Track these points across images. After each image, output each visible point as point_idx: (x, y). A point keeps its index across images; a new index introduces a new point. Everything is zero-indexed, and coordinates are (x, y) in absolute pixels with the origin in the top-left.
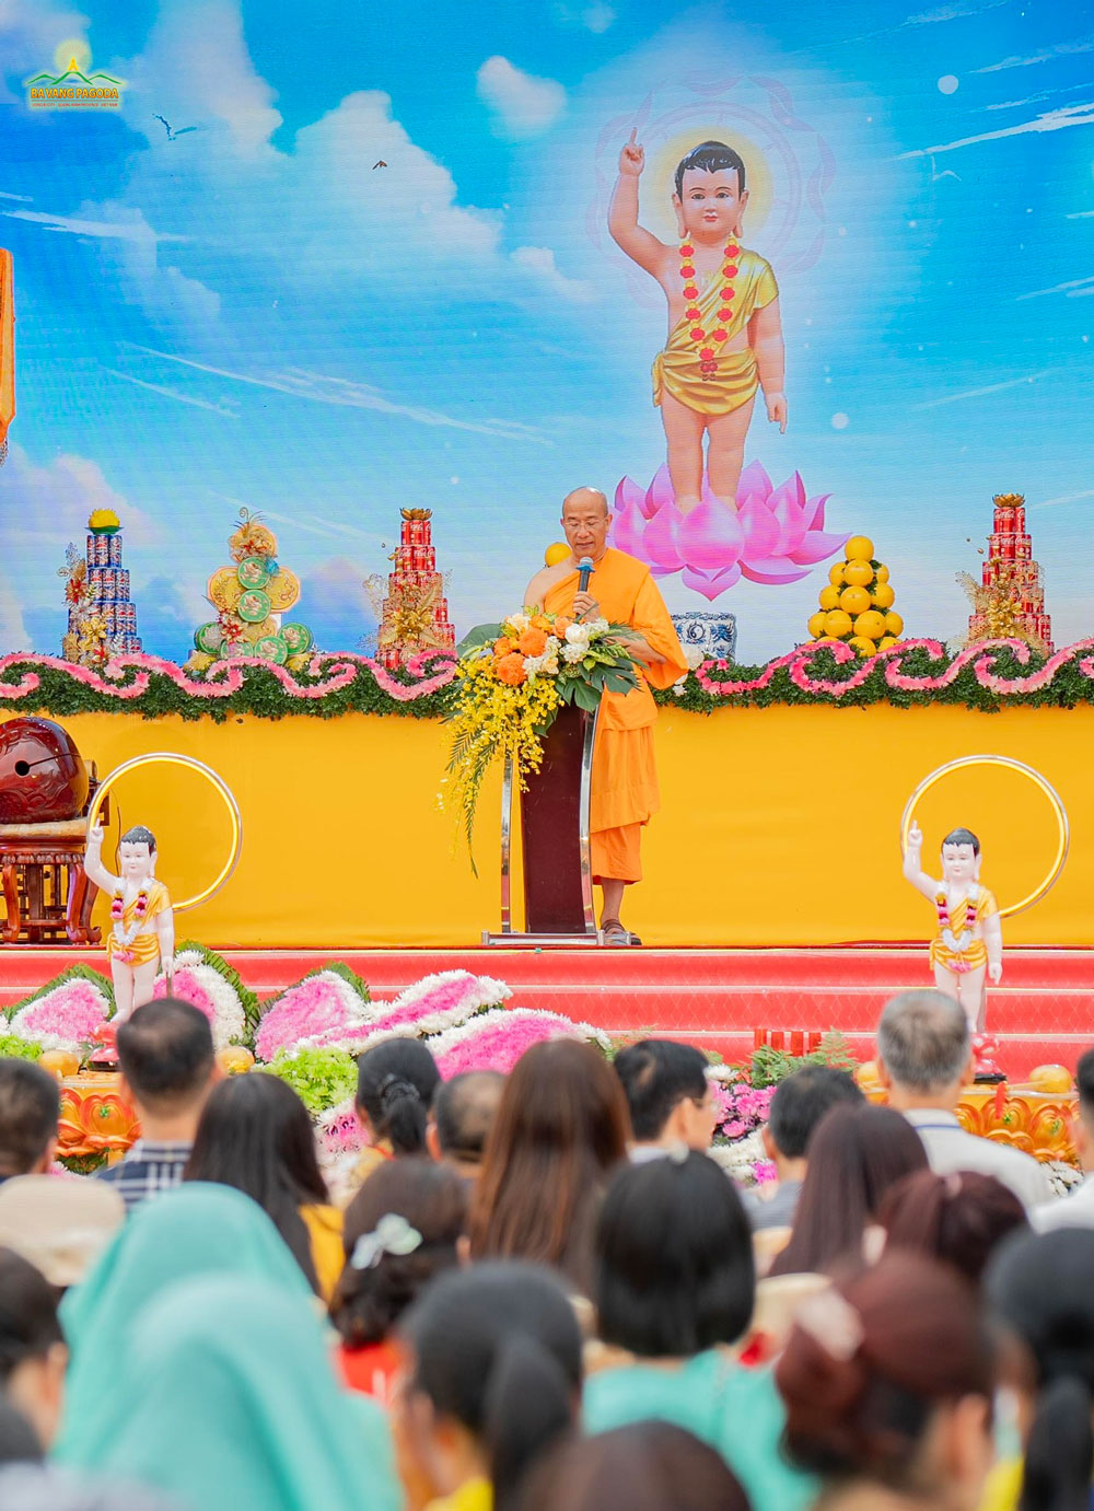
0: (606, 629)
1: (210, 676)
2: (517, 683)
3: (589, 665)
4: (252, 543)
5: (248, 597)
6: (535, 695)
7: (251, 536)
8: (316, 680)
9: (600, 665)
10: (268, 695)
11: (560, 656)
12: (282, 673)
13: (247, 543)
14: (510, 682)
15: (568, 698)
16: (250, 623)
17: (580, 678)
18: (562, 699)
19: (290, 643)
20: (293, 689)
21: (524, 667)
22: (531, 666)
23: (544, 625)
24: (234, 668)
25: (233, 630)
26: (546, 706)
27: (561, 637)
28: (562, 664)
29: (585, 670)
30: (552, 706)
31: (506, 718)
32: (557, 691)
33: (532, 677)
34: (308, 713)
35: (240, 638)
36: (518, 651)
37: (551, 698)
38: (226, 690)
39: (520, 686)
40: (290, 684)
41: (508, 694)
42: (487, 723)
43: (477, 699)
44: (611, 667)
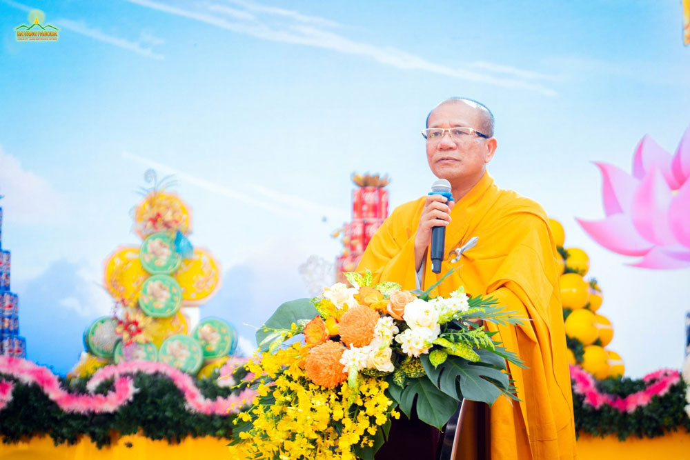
0: (465, 308)
1: (92, 386)
2: (333, 385)
3: (438, 359)
4: (159, 215)
5: (153, 284)
6: (360, 403)
7: (159, 206)
8: (226, 392)
9: (453, 359)
10: (165, 411)
11: (395, 346)
12: (186, 383)
13: (152, 214)
14: (324, 383)
15: (406, 407)
16: (156, 319)
17: (425, 378)
18: (397, 409)
19: (207, 344)
20: (197, 403)
21: (342, 361)
22: (354, 360)
23: (375, 300)
24: (124, 376)
25: (131, 327)
26: (372, 420)
27: (398, 318)
28: (398, 356)
29: (431, 366)
30: (381, 420)
31: (314, 436)
32: (391, 398)
33: (353, 376)
34: (214, 435)
35: (140, 338)
36: (336, 338)
37: (380, 406)
38: (110, 405)
39: (338, 388)
40: (193, 396)
41: (319, 401)
42: (288, 444)
43: (276, 409)
44: (471, 363)
